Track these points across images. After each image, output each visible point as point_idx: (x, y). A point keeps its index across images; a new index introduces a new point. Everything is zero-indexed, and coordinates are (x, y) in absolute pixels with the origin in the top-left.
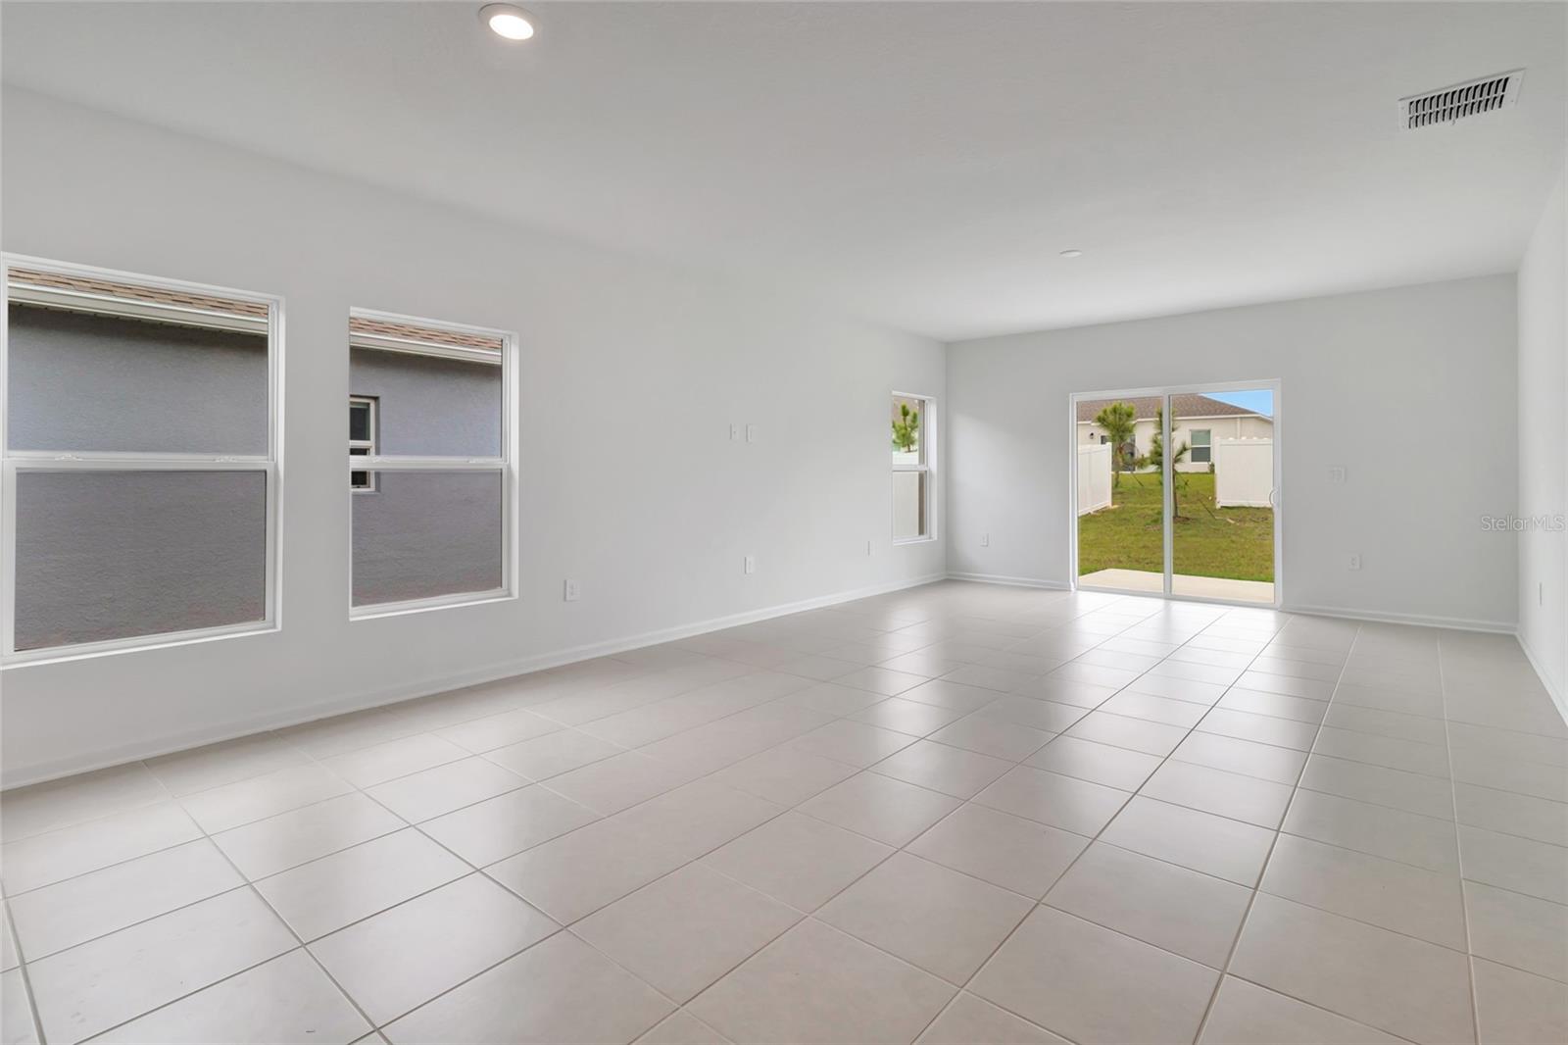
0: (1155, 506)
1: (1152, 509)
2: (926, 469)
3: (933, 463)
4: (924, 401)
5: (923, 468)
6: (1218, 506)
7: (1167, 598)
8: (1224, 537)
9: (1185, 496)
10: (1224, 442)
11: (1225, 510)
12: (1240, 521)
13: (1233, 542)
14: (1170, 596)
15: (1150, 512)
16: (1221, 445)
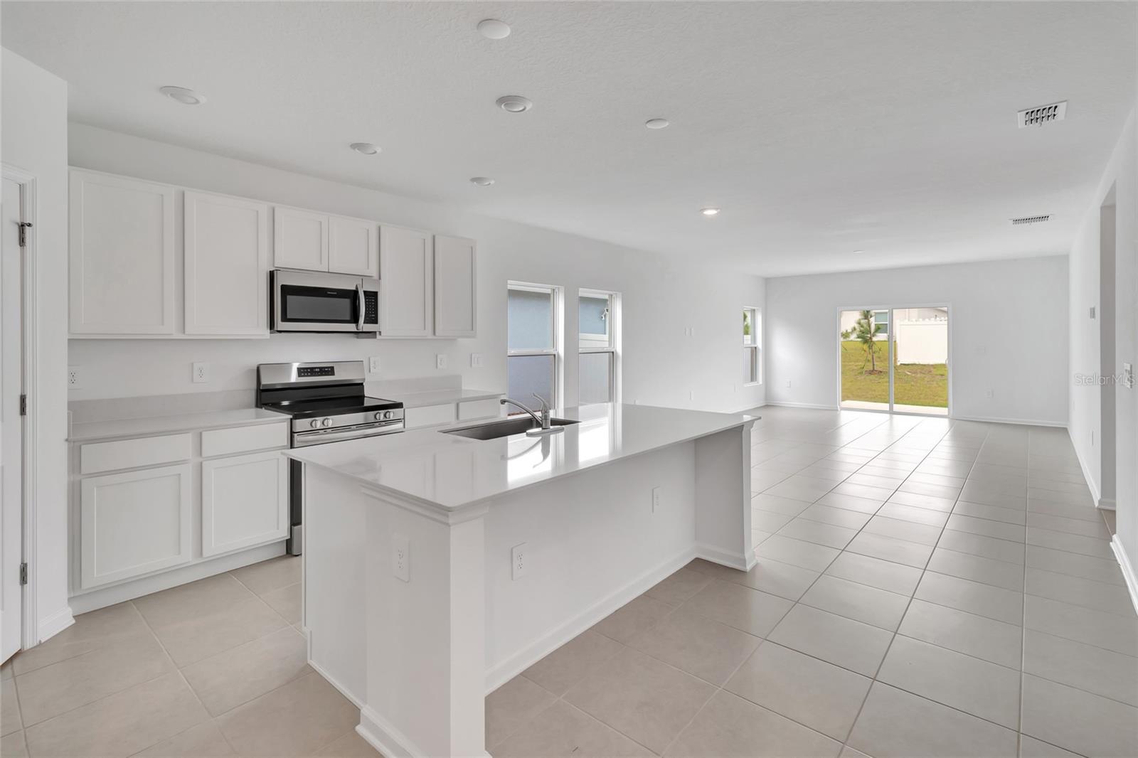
0: (857, 364)
1: (856, 366)
2: (756, 346)
3: (759, 344)
4: (754, 310)
5: (753, 346)
6: (899, 364)
7: (890, 413)
8: (906, 383)
9: (879, 358)
10: (902, 323)
11: (904, 366)
12: (914, 373)
13: (912, 385)
14: (892, 412)
15: (856, 368)
16: (901, 325)
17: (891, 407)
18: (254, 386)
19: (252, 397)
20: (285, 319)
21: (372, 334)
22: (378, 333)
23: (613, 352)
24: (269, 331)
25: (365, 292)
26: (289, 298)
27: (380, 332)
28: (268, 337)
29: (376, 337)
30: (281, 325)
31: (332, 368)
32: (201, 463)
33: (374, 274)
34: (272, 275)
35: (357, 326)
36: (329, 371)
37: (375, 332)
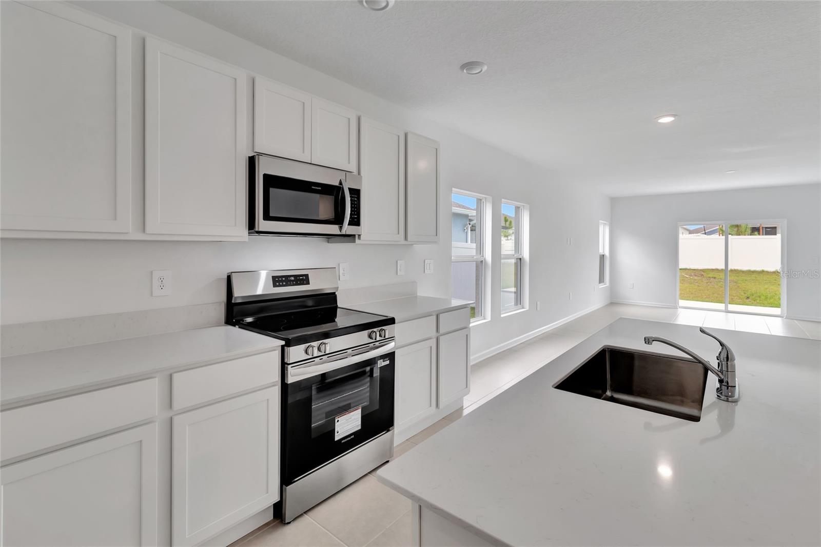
17: (726, 307)
18: (224, 297)
19: (220, 312)
20: (267, 217)
21: (351, 237)
22: (357, 236)
23: (520, 259)
24: (247, 231)
25: (349, 189)
26: (273, 191)
27: (359, 235)
28: (247, 240)
29: (355, 242)
30: (263, 224)
31: (307, 276)
32: (171, 419)
33: (354, 169)
34: (252, 163)
35: (341, 228)
36: (302, 279)
37: (355, 235)
